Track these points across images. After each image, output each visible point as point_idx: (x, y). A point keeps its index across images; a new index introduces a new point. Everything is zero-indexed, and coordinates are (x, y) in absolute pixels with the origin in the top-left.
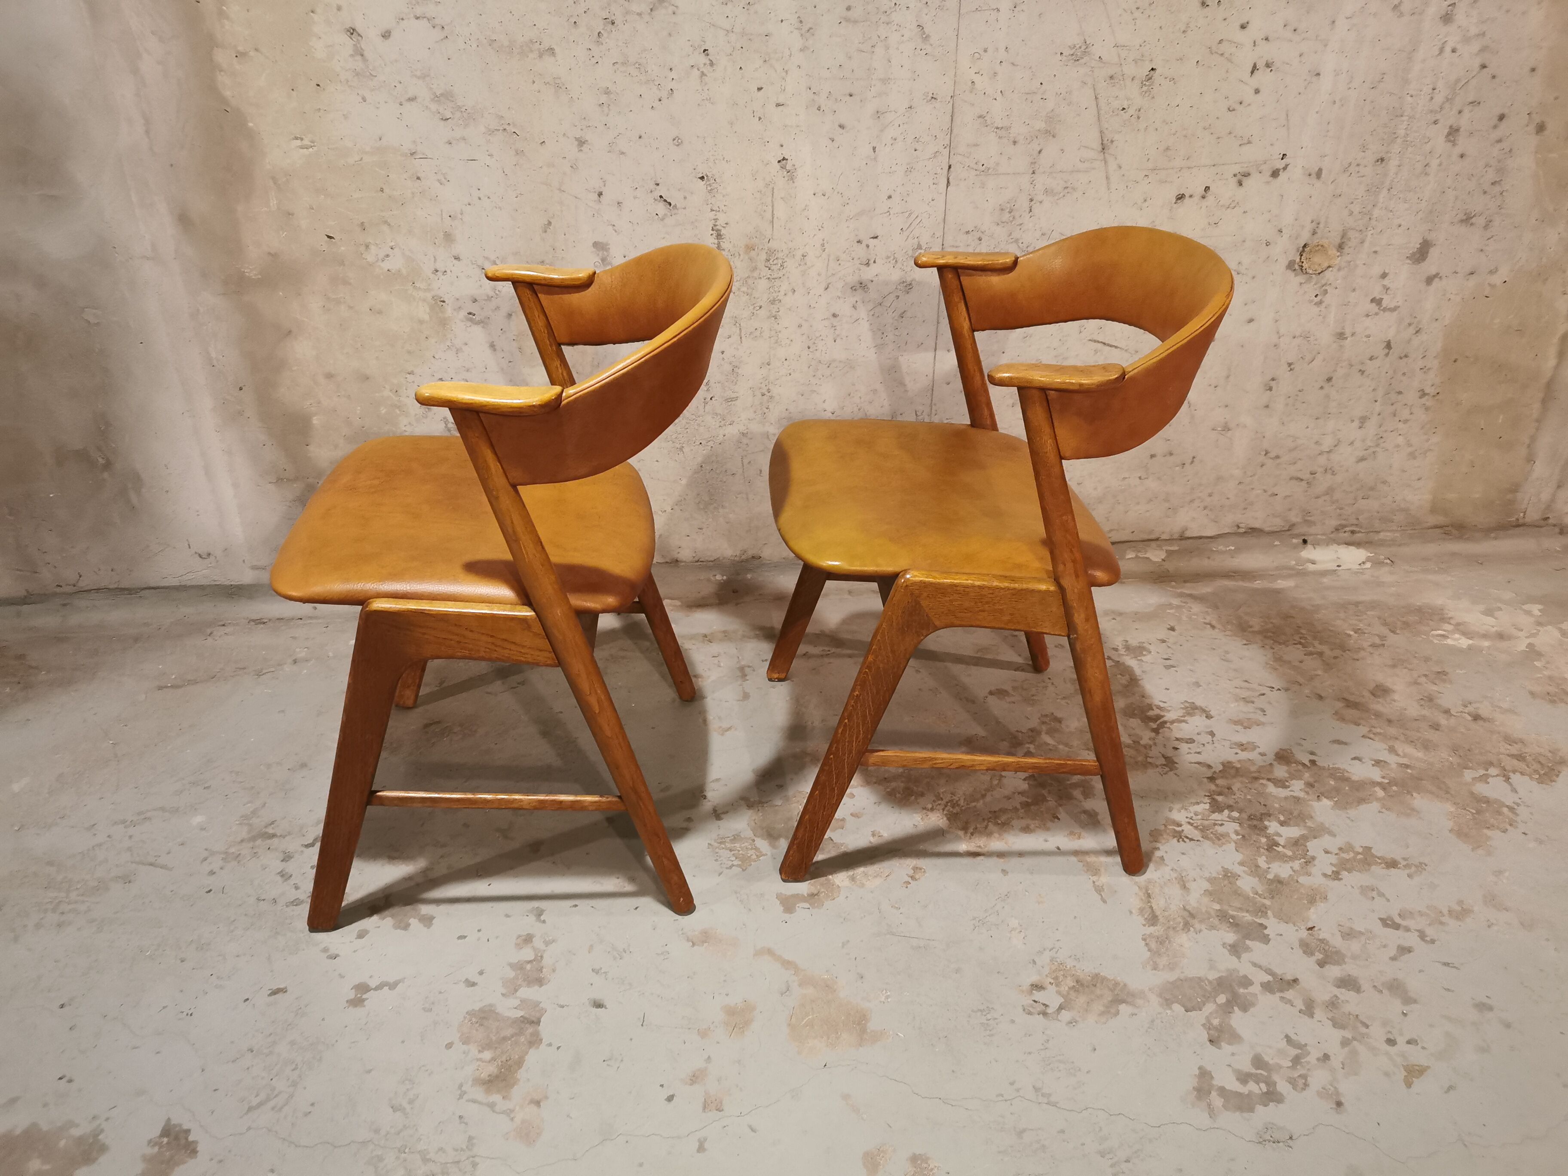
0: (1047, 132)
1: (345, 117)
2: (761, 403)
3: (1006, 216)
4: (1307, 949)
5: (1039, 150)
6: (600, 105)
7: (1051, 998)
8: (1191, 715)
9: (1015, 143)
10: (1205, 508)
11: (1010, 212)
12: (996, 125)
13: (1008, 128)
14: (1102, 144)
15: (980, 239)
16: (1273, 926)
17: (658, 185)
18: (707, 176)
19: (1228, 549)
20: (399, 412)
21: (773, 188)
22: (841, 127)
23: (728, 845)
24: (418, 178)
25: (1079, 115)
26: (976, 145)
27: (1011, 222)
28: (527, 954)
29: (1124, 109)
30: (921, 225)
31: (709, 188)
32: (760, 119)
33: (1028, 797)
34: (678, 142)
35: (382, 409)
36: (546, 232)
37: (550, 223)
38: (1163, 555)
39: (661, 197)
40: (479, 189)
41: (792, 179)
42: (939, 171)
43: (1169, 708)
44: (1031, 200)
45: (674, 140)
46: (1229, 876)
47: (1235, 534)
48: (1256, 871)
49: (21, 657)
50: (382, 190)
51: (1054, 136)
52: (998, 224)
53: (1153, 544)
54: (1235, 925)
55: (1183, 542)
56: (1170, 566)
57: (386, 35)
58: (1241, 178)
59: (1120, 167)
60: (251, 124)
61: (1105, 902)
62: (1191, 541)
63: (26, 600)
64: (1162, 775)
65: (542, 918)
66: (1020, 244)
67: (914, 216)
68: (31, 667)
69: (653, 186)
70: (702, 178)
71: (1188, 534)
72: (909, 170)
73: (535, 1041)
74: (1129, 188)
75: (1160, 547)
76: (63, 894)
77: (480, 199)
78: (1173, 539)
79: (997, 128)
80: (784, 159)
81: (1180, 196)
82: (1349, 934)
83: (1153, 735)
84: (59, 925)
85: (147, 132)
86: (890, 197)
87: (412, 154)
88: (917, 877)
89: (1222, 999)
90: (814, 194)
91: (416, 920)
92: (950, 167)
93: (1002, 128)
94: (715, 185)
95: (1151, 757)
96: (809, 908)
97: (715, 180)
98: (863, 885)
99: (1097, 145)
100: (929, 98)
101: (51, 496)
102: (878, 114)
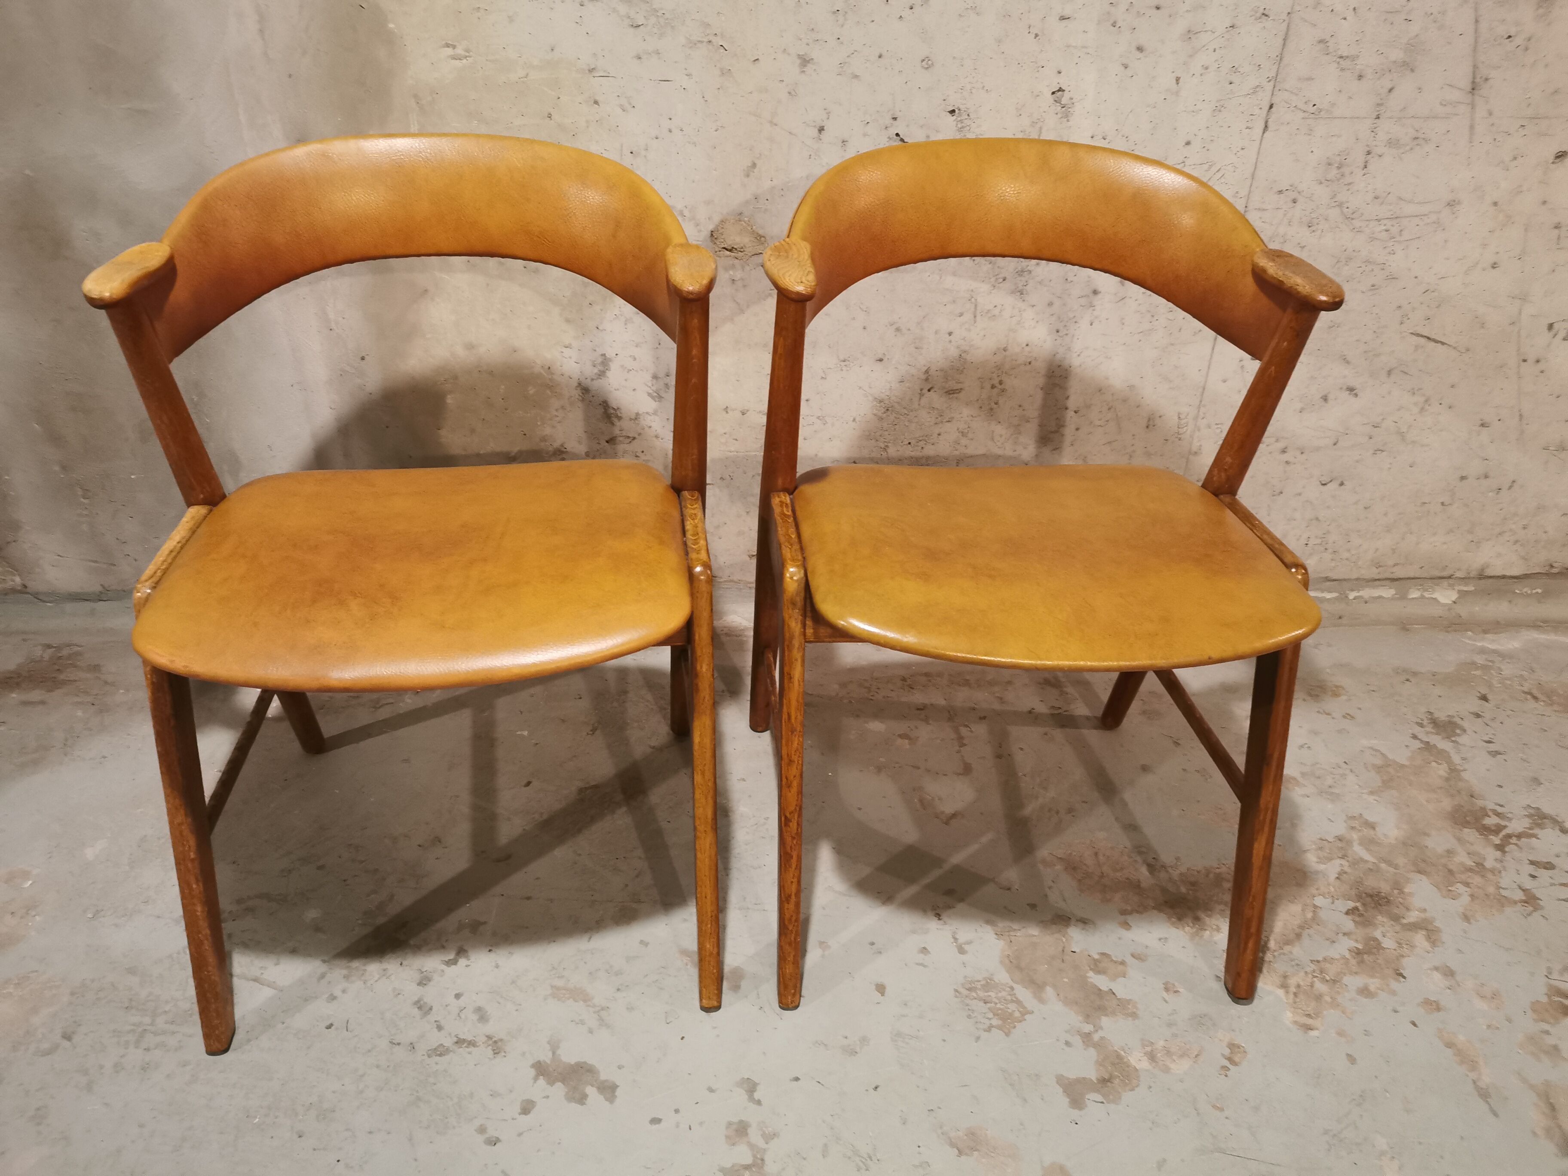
0: (1405, 64)
1: (511, 19)
2: (989, 398)
3: (1333, 173)
5: (1390, 86)
6: (834, 13)
8: (1541, 826)
9: (1360, 77)
10: (1516, 542)
11: (1339, 168)
12: (1340, 53)
13: (1353, 58)
14: (1473, 82)
15: (1294, 201)
17: (895, 119)
18: (959, 110)
19: (1534, 591)
20: (550, 393)
21: (1041, 128)
22: (1140, 49)
23: (981, 994)
24: (596, 102)
25: (1449, 43)
26: (1310, 79)
27: (1338, 180)
28: (742, 1155)
29: (1510, 37)
30: (1223, 180)
31: (959, 126)
32: (1037, 35)
33: (1356, 941)
34: (927, 64)
35: (530, 388)
36: (748, 176)
37: (754, 165)
38: (1454, 596)
39: (897, 135)
40: (670, 119)
41: (1067, 116)
42: (1257, 111)
43: (1509, 815)
44: (1369, 153)
45: (923, 61)
47: (1547, 574)
49: (96, 668)
50: (550, 116)
51: (1412, 70)
52: (1321, 183)
53: (1445, 583)
55: (1483, 581)
56: (1464, 611)
59: (1490, 114)
60: (391, 26)
61: (1496, 1114)
62: (1491, 580)
64: (1526, 917)
65: (757, 1095)
66: (1346, 210)
67: (1214, 169)
68: (106, 683)
69: (888, 121)
70: (952, 112)
71: (1489, 572)
72: (1218, 110)
74: (1497, 140)
75: (1452, 586)
76: (147, 1020)
77: (670, 131)
78: (1469, 578)
79: (1341, 57)
80: (1060, 90)
81: (1560, 154)
83: (1498, 854)
84: (144, 1068)
85: (261, 31)
86: (1188, 143)
87: (591, 71)
88: (1236, 1059)
90: (1092, 137)
91: (594, 1089)
92: (1271, 107)
93: (1347, 57)
94: (967, 122)
95: (1503, 888)
96: (1102, 1103)
97: (968, 115)
98: (1167, 1070)
99: (1466, 84)
100: (1258, 15)
101: (133, 477)
102: (1190, 34)
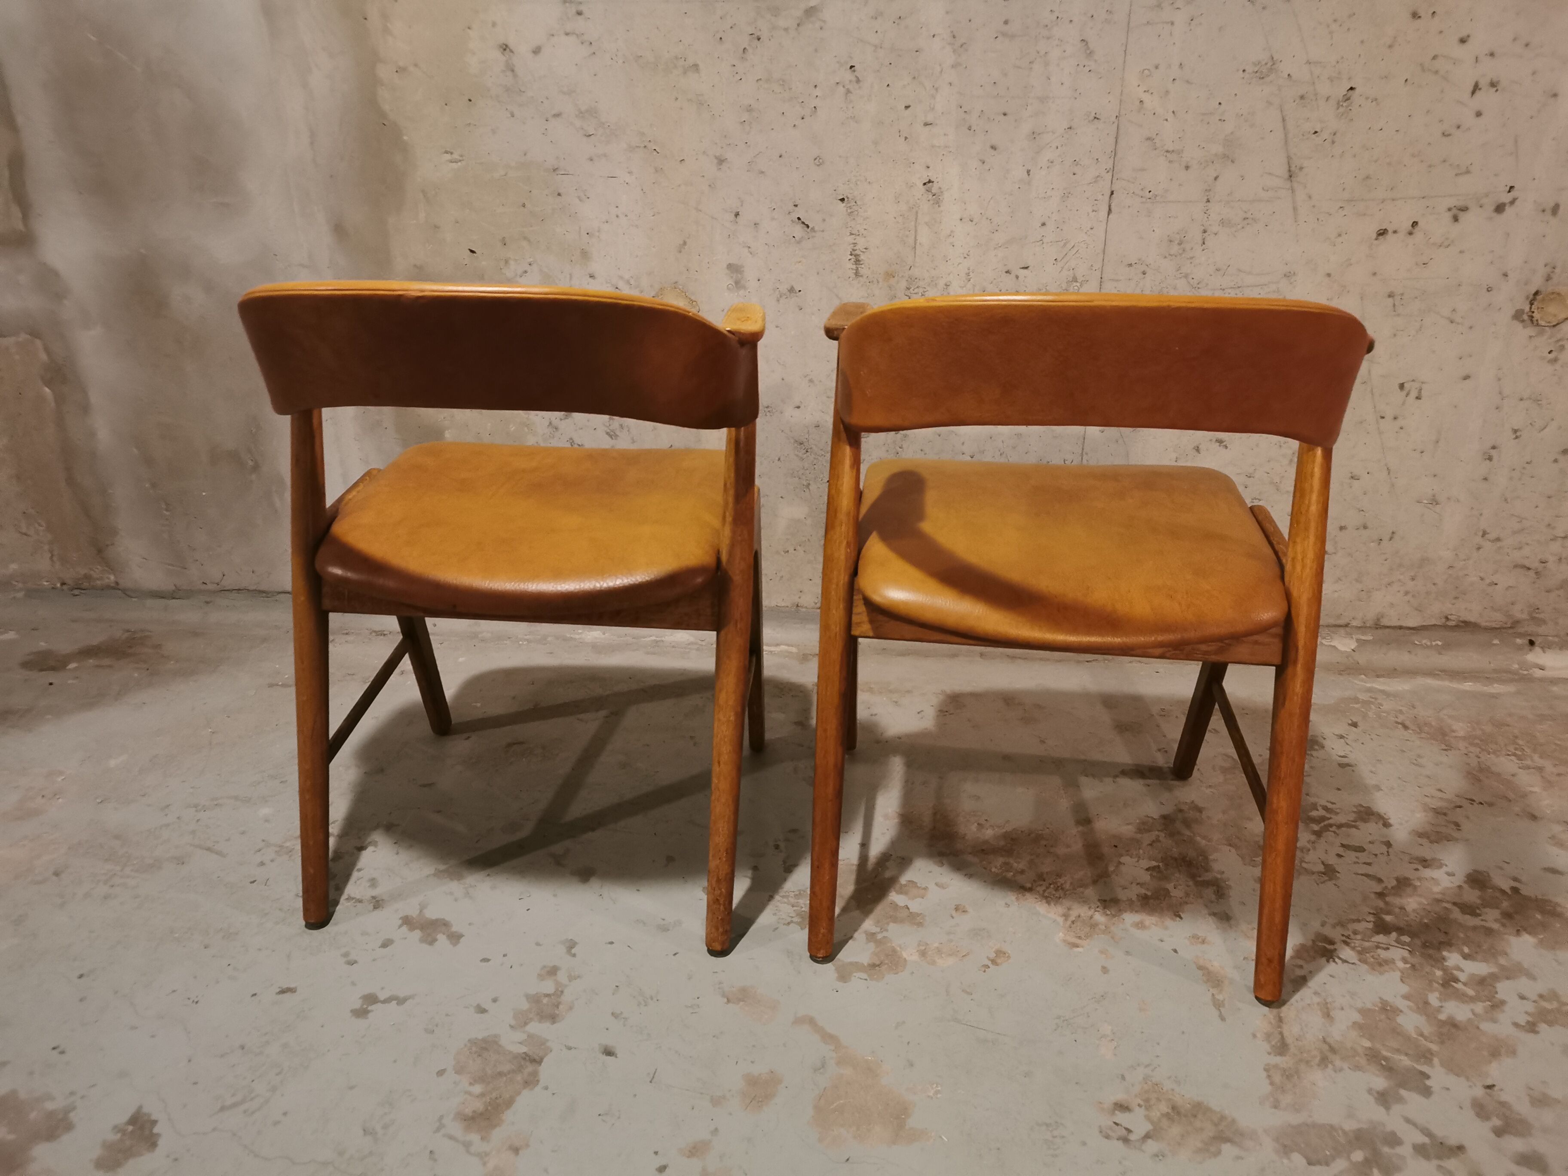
0: (1225, 156)
1: (494, 132)
2: (894, 442)
3: (1175, 249)
4: (1481, 1110)
5: (1215, 176)
6: (742, 123)
7: (1137, 1121)
8: (1365, 821)
9: (1187, 168)
10: (1407, 593)
11: (1180, 244)
12: (1166, 148)
13: (1179, 152)
14: (1290, 171)
15: (1144, 273)
16: (1438, 1076)
17: (796, 206)
18: (848, 198)
19: (1434, 643)
20: (527, 430)
21: (917, 212)
22: (993, 148)
23: (792, 900)
24: (559, 195)
25: (1262, 138)
26: (1143, 170)
27: (1181, 254)
28: (548, 987)
29: (1316, 132)
30: (1077, 255)
31: (849, 211)
32: (906, 138)
33: (1148, 889)
34: (819, 162)
35: (511, 426)
36: (680, 252)
37: (685, 243)
39: (799, 219)
40: (617, 207)
41: (938, 203)
42: (1100, 197)
43: (1338, 811)
44: (1205, 231)
45: (815, 159)
46: (1387, 1010)
47: (1445, 627)
48: (1423, 1007)
50: (524, 205)
51: (1233, 162)
52: (1165, 257)
53: (1342, 631)
54: (1389, 1069)
55: (1380, 632)
57: (537, 51)
58: (1457, 213)
59: (1310, 197)
60: (405, 138)
61: (1223, 1019)
62: (1387, 630)
63: (174, 595)
64: (1318, 884)
65: (573, 951)
66: (1191, 281)
67: (1069, 246)
68: (163, 656)
69: (792, 208)
70: (842, 200)
71: (1385, 622)
72: (1066, 196)
73: (531, 1082)
74: (1320, 220)
75: (1350, 635)
76: (118, 868)
77: (617, 216)
78: (1366, 627)
79: (1167, 151)
80: (930, 181)
81: (1382, 231)
82: (1541, 1101)
83: (1313, 838)
84: (106, 897)
85: (312, 143)
86: (1044, 224)
87: (554, 170)
88: (999, 961)
89: (1358, 1156)
90: (961, 220)
91: (444, 937)
92: (1112, 193)
93: (1173, 151)
94: (855, 208)
95: (1306, 862)
96: (866, 980)
97: (855, 202)
98: (933, 963)
99: (1283, 171)
100: (1092, 118)
101: (204, 494)
102: (1034, 135)
